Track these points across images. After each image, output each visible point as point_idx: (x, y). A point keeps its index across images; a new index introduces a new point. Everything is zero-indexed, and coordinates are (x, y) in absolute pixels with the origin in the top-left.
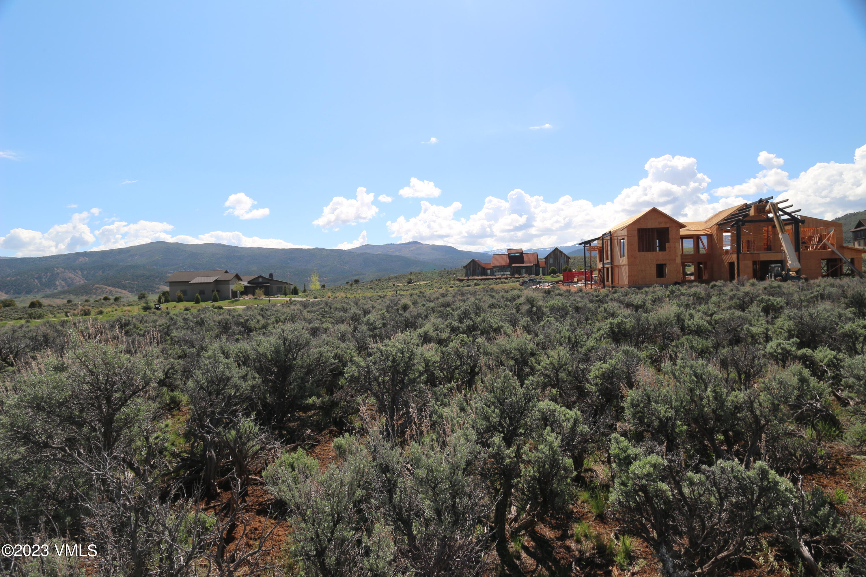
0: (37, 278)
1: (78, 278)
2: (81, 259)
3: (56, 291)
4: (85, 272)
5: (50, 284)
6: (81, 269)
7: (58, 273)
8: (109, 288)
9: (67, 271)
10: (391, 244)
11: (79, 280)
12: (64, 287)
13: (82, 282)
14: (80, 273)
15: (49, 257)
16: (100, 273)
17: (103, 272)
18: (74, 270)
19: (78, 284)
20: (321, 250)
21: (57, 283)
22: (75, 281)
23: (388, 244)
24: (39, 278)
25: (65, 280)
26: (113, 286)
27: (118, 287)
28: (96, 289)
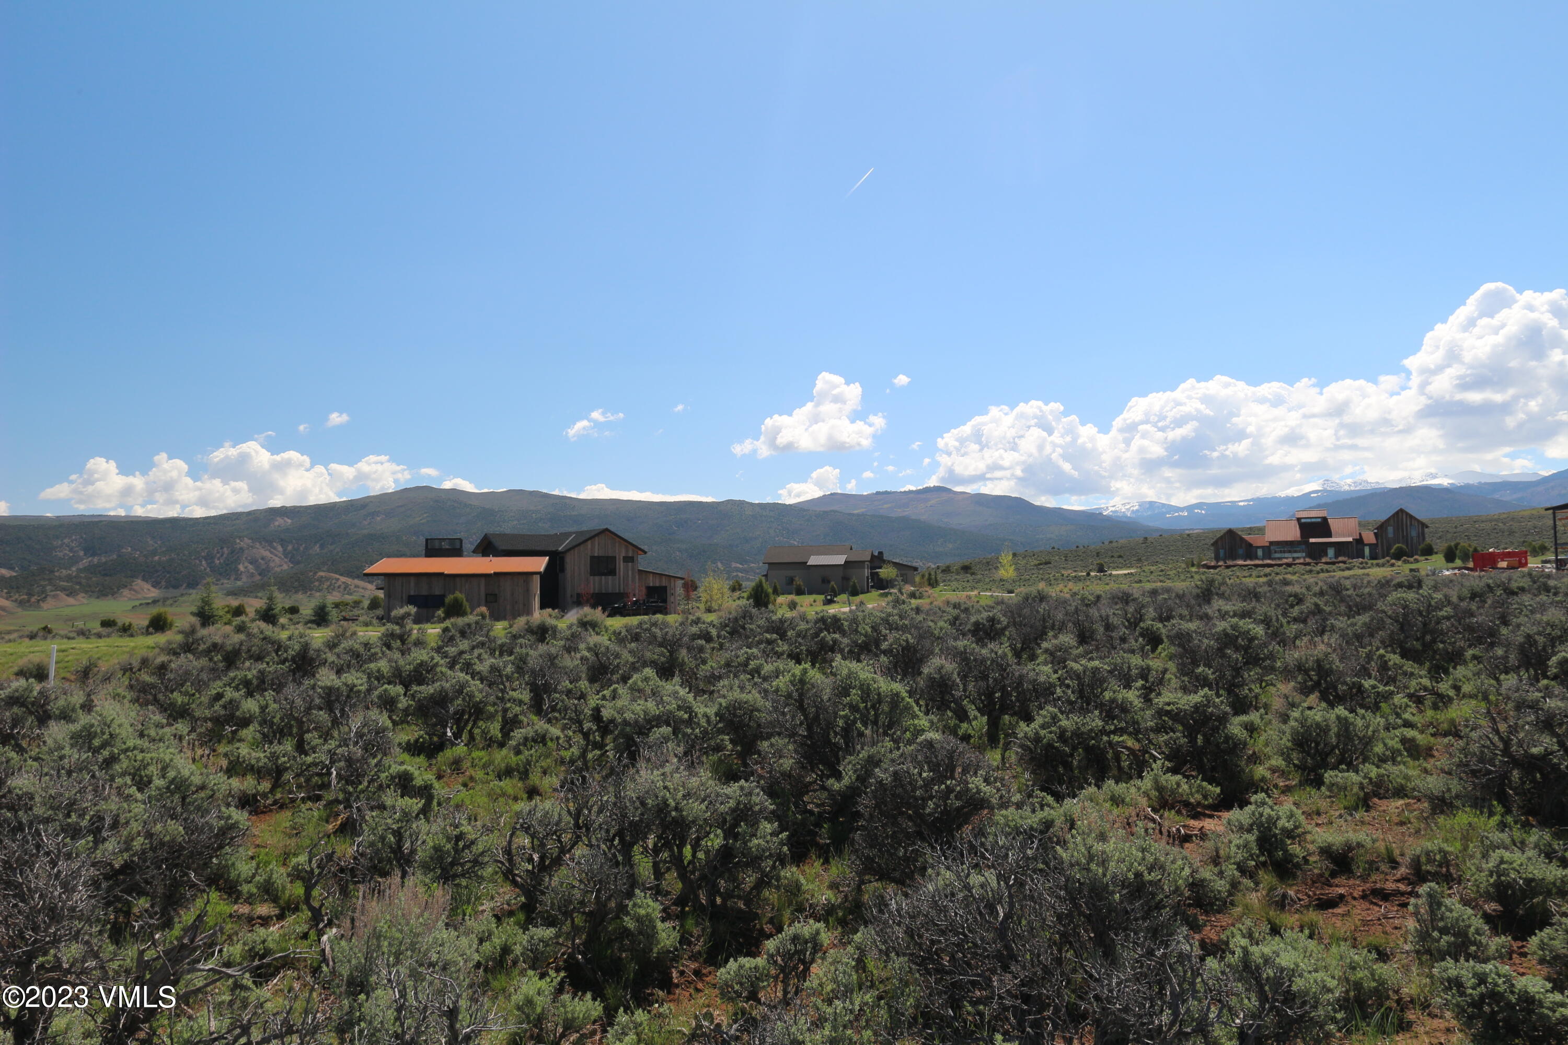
0: (205, 558)
1: (277, 559)
2: (279, 521)
3: (239, 583)
4: (290, 548)
5: (227, 570)
6: (283, 542)
7: (242, 549)
8: (343, 579)
9: (258, 545)
10: (886, 493)
11: (279, 564)
12: (252, 575)
13: (285, 567)
14: (280, 548)
15: (221, 516)
16: (317, 548)
17: (322, 547)
18: (268, 541)
19: (278, 569)
20: (742, 503)
21: (241, 567)
22: (272, 564)
23: (878, 493)
24: (209, 558)
25: (253, 562)
26: (350, 574)
27: (358, 577)
28: (320, 580)
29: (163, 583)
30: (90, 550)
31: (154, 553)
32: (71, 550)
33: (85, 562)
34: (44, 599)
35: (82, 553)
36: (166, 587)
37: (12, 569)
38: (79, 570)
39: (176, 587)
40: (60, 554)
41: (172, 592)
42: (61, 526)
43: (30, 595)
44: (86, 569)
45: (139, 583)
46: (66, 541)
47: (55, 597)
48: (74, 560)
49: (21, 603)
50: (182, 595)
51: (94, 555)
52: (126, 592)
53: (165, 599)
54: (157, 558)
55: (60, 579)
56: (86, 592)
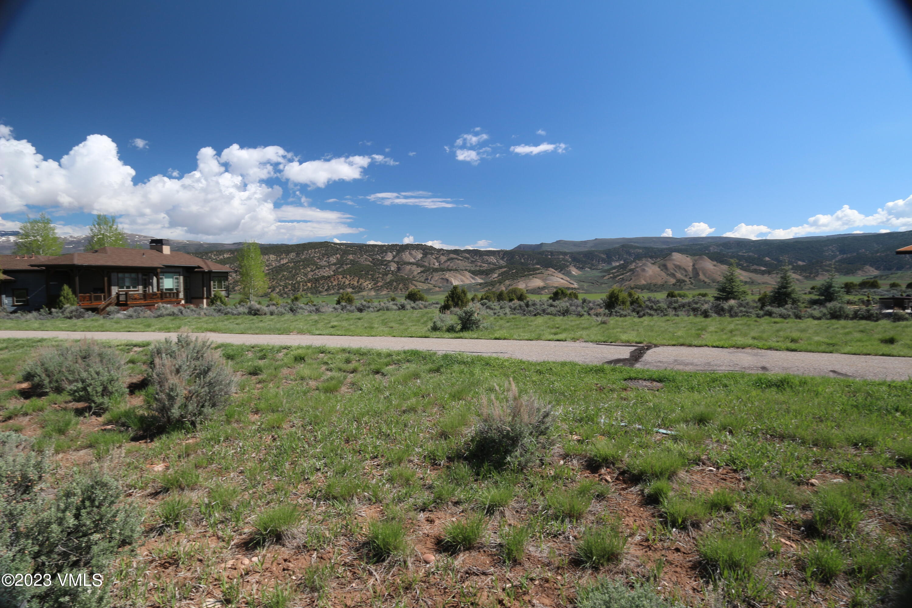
29: (882, 268)
30: (842, 251)
31: (877, 252)
32: (833, 252)
33: (840, 257)
34: (817, 276)
35: (838, 253)
36: (884, 270)
37: (804, 261)
38: (836, 262)
39: (890, 269)
40: (827, 254)
41: (887, 272)
42: (828, 240)
43: (811, 273)
44: (840, 261)
45: (868, 267)
46: (830, 247)
47: (822, 274)
48: (834, 257)
49: (806, 278)
50: (892, 274)
51: (844, 254)
52: (860, 272)
53: (881, 276)
54: (878, 254)
55: (826, 266)
56: (838, 272)
